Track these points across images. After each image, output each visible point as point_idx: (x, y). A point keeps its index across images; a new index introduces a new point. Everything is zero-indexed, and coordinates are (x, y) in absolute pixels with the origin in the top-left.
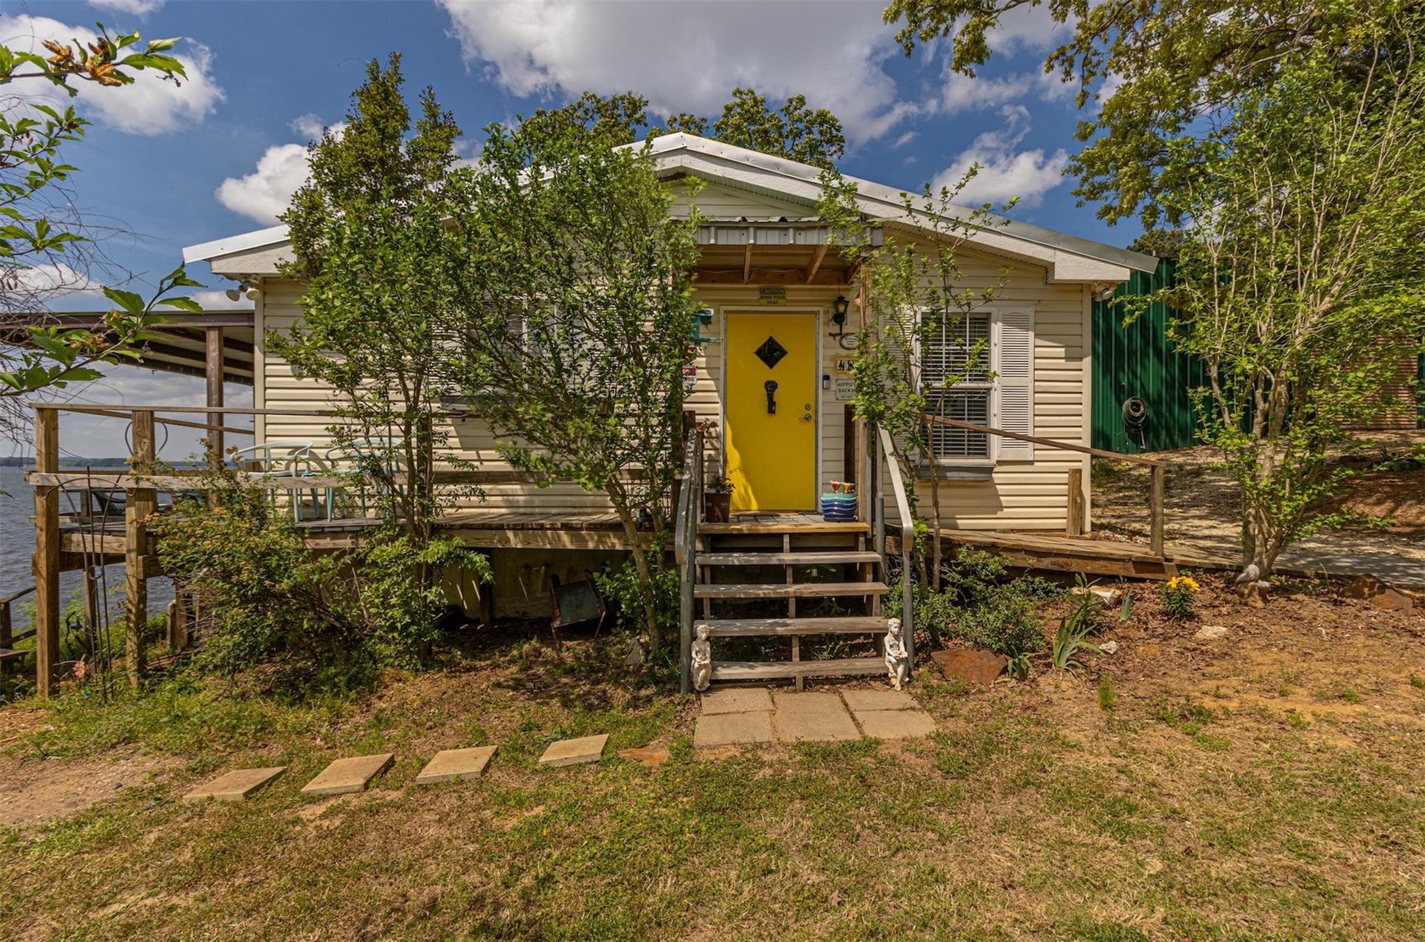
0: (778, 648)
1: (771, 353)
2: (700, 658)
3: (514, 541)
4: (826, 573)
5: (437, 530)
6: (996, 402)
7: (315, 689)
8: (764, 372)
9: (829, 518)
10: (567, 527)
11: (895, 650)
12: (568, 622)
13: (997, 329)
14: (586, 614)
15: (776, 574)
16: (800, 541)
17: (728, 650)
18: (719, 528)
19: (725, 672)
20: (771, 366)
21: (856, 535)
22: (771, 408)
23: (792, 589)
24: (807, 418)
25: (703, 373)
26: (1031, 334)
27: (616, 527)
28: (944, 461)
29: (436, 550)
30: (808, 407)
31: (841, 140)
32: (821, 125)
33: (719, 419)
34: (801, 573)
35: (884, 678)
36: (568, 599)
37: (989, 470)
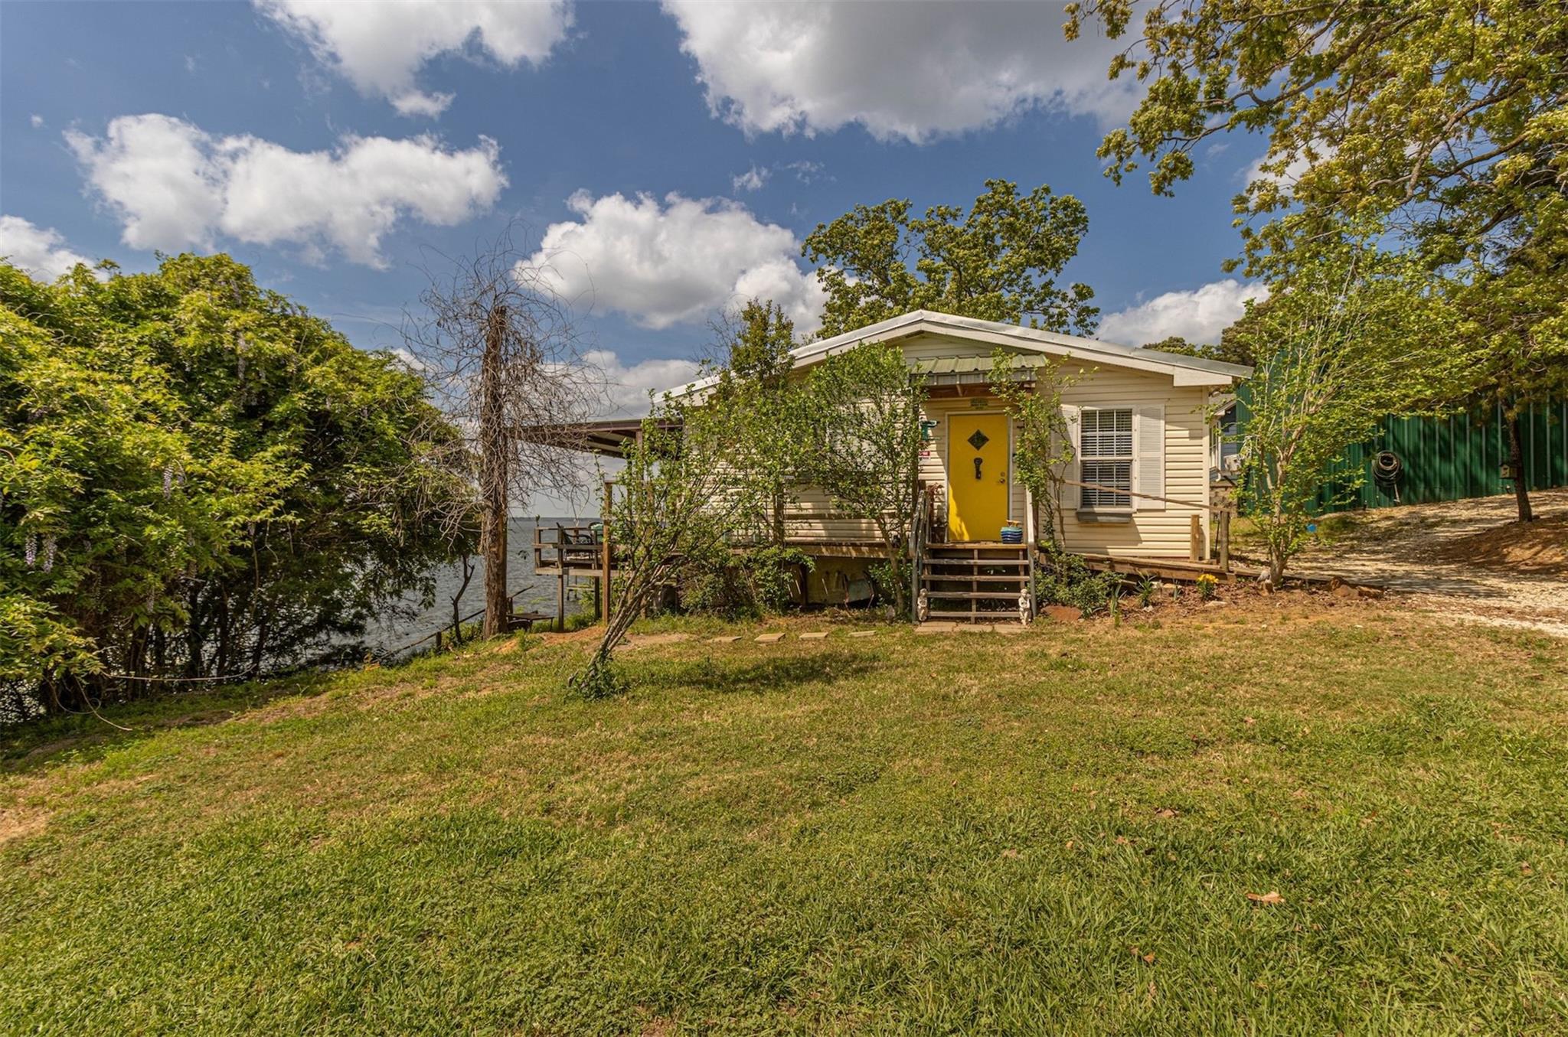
0: (964, 604)
1: (978, 440)
2: (921, 604)
3: (825, 552)
4: (997, 570)
5: (789, 544)
6: (1136, 470)
7: (739, 617)
8: (975, 453)
9: (1005, 542)
10: (853, 545)
11: (1024, 604)
12: (853, 599)
13: (1136, 420)
14: (863, 596)
15: (969, 570)
16: (983, 554)
17: (935, 604)
18: (938, 545)
19: (933, 614)
20: (978, 448)
21: (1018, 550)
22: (978, 475)
23: (976, 577)
24: (1003, 482)
25: (935, 454)
26: (1162, 422)
27: (881, 545)
28: (1097, 509)
29: (789, 553)
30: (1002, 474)
31: (1085, 220)
32: (1065, 209)
33: (944, 483)
34: (983, 570)
35: (1018, 620)
36: (853, 587)
37: (1129, 515)
